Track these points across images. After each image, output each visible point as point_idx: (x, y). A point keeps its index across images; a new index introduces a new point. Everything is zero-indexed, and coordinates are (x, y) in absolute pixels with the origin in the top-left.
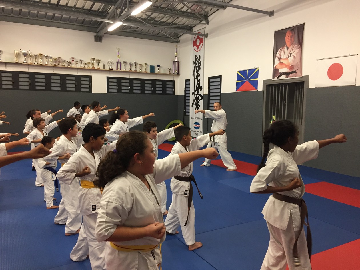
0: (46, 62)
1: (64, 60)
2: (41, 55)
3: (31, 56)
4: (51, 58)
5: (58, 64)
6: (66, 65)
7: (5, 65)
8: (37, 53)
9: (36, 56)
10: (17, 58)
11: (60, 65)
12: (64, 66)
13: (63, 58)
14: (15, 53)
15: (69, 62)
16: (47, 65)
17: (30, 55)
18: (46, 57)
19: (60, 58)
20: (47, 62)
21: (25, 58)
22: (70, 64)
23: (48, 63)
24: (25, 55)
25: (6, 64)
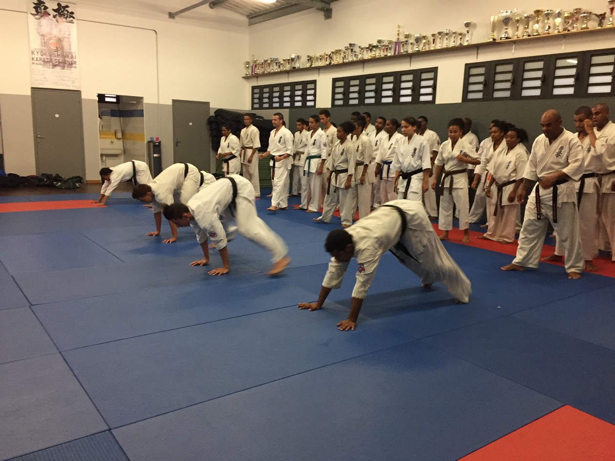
0: (547, 28)
1: (588, 13)
2: (538, 12)
3: (518, 21)
4: (559, 15)
5: (573, 28)
6: (593, 25)
7: (476, 52)
8: (531, 12)
9: (527, 17)
10: (493, 31)
11: (578, 27)
12: (587, 28)
13: (585, 7)
14: (492, 23)
15: (601, 15)
16: (549, 33)
17: (516, 18)
18: (548, 15)
19: (578, 11)
20: (549, 28)
21: (506, 29)
22: (602, 21)
23: (551, 31)
24: (506, 21)
25: (478, 47)
